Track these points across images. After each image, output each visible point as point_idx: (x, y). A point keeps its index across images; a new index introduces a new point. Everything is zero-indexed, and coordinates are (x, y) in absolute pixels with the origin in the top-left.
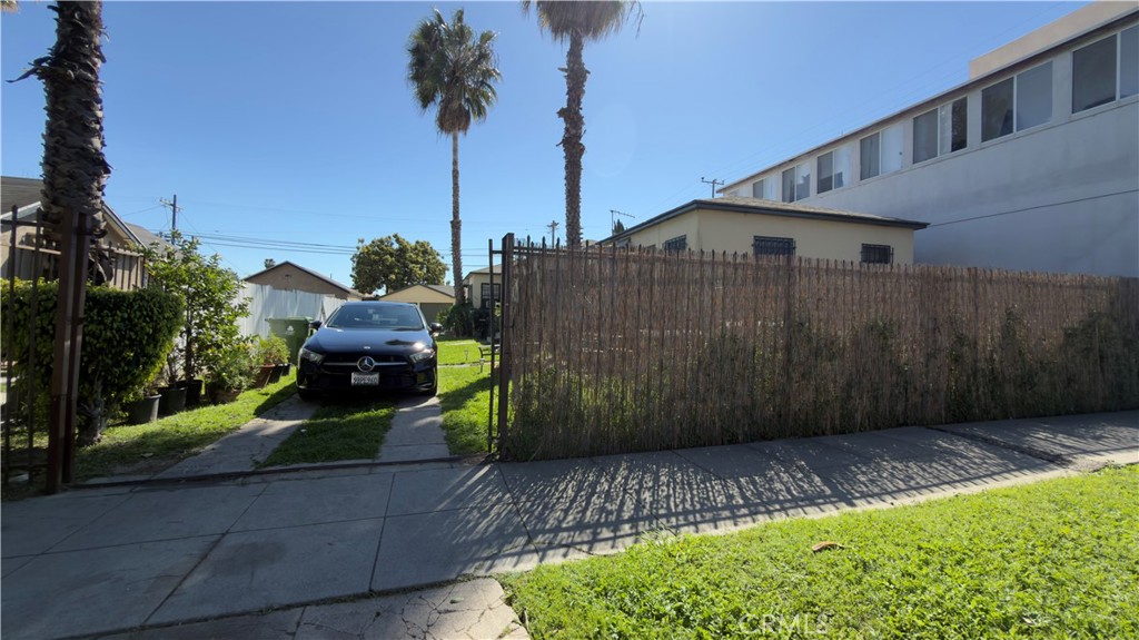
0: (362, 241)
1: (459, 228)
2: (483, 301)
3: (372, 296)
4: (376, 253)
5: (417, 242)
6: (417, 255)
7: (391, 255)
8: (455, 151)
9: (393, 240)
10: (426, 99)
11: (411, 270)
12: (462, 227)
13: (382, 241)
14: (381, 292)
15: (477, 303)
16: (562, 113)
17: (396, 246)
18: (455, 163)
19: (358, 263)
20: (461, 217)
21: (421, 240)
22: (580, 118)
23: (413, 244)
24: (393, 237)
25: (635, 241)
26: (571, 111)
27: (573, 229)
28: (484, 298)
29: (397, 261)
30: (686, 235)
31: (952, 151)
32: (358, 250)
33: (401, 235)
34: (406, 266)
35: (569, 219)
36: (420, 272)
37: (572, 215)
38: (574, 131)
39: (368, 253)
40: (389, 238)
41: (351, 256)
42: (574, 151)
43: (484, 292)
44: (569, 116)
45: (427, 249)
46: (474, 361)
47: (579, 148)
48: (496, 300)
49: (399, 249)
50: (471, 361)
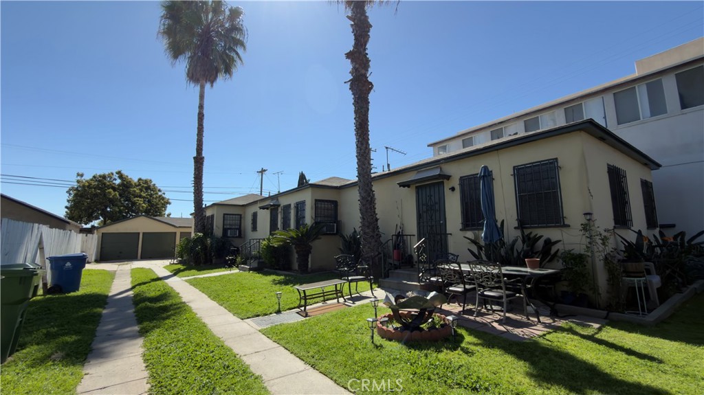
0: (82, 175)
1: (202, 164)
2: (225, 231)
3: (89, 226)
4: (96, 187)
5: (140, 179)
6: (141, 190)
7: (114, 189)
8: (202, 97)
9: (116, 176)
10: (176, 51)
11: (134, 204)
12: (205, 163)
13: (104, 177)
14: (96, 223)
15: (218, 231)
16: (349, 55)
17: (118, 181)
18: (201, 107)
19: (76, 195)
20: (204, 154)
21: (144, 178)
22: (368, 61)
23: (135, 180)
24: (117, 173)
25: (449, 169)
26: (360, 53)
27: (366, 159)
28: (225, 227)
29: (120, 195)
30: (556, 159)
31: (652, 116)
32: (76, 184)
33: (125, 173)
34: (128, 199)
35: (361, 150)
36: (143, 205)
37: (365, 145)
38: (363, 72)
39: (88, 187)
40: (112, 174)
41: (68, 189)
42: (364, 88)
43: (225, 222)
44: (359, 58)
45: (150, 186)
46: (292, 306)
47: (368, 87)
48: (237, 229)
49: (122, 185)
50: (288, 307)
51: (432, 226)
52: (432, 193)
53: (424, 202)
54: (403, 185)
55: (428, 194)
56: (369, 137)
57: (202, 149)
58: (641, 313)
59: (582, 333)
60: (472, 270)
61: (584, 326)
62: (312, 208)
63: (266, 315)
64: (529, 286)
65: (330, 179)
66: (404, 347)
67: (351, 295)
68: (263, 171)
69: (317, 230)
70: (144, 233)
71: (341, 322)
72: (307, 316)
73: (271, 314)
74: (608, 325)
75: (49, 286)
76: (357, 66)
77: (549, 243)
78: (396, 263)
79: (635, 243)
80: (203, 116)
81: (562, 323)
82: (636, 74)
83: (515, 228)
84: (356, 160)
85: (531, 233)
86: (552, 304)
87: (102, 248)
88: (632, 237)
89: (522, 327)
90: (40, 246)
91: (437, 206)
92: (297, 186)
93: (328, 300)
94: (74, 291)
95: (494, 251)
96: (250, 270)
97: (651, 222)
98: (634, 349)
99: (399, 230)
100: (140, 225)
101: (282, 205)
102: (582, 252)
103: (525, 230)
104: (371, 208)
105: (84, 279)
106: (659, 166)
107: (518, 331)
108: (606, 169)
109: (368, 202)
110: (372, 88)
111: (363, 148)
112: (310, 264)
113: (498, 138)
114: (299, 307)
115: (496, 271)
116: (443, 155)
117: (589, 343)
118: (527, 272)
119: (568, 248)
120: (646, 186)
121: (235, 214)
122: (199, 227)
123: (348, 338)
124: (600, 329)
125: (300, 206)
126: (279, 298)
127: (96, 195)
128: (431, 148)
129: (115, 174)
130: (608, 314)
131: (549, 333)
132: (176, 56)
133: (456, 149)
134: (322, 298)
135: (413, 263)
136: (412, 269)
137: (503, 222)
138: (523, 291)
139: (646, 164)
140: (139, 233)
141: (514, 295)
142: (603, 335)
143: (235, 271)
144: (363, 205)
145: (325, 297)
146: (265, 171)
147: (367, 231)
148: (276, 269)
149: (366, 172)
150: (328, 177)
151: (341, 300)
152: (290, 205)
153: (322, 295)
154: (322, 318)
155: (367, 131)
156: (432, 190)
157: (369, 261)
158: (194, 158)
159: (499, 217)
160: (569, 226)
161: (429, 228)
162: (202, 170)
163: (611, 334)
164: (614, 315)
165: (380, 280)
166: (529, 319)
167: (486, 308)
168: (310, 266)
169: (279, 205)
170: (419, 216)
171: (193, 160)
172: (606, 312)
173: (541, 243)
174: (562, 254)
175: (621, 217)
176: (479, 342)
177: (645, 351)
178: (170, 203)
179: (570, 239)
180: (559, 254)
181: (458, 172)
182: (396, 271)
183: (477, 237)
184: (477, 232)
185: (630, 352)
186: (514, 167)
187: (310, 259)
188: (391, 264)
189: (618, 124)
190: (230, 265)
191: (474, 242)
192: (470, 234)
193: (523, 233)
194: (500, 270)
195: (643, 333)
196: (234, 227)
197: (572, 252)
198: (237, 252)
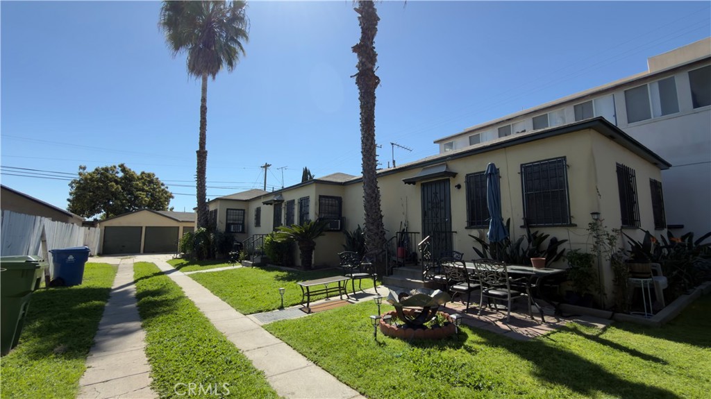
0: (84, 168)
1: (205, 158)
2: (228, 226)
3: (91, 219)
4: (99, 180)
5: (143, 173)
6: (144, 184)
7: (117, 182)
8: (204, 89)
9: (119, 169)
10: (178, 43)
11: (137, 197)
12: (208, 157)
13: (106, 170)
14: (98, 216)
15: (221, 226)
16: (356, 49)
17: (121, 175)
18: (204, 100)
19: (78, 188)
20: (207, 148)
21: (146, 172)
22: (375, 55)
23: (138, 173)
24: (119, 166)
25: (455, 166)
26: (367, 47)
27: (371, 155)
28: (229, 222)
29: (123, 188)
30: (565, 157)
31: (663, 114)
32: (78, 176)
33: (128, 166)
34: (130, 193)
35: (366, 145)
36: (146, 199)
37: (370, 141)
38: (370, 65)
39: (91, 179)
40: (115, 167)
41: (70, 182)
42: (371, 83)
43: (229, 217)
44: (366, 51)
45: (153, 180)
46: (295, 302)
47: (375, 81)
48: (240, 224)
49: (124, 178)
50: (291, 303)
51: (437, 224)
52: (438, 191)
53: (430, 200)
54: (408, 182)
55: (434, 191)
56: (375, 133)
57: (204, 143)
58: (646, 313)
59: (587, 333)
60: (477, 268)
61: (589, 326)
62: (316, 204)
63: (268, 310)
64: (534, 286)
65: (334, 175)
66: (407, 345)
67: (354, 292)
68: (266, 166)
69: (320, 227)
70: (146, 227)
71: (344, 319)
72: (309, 312)
73: (274, 309)
74: (613, 325)
75: (51, 279)
76: (364, 60)
77: (555, 243)
78: (400, 260)
79: (642, 243)
80: (206, 109)
81: (566, 323)
82: (649, 72)
83: (521, 227)
84: (362, 157)
85: (537, 232)
86: (556, 303)
87: (104, 241)
88: (639, 236)
89: (526, 326)
90: (43, 238)
91: (443, 204)
92: (301, 182)
93: (331, 296)
94: (77, 285)
95: (500, 249)
96: (253, 265)
97: (659, 222)
98: (638, 350)
99: (403, 227)
100: (142, 219)
101: (285, 201)
102: (589, 252)
103: (531, 229)
104: (375, 204)
105: (87, 273)
106: (668, 165)
107: (522, 331)
108: (615, 169)
109: (373, 199)
110: (378, 83)
111: (368, 144)
112: (313, 260)
113: (506, 135)
114: (302, 303)
115: (500, 270)
116: (450, 152)
117: (593, 343)
118: (532, 271)
119: (574, 247)
120: (655, 186)
121: (238, 209)
122: (202, 221)
123: (351, 335)
124: (604, 330)
125: (304, 202)
126: (282, 295)
127: (98, 188)
128: (438, 145)
129: (117, 167)
130: (613, 315)
131: (553, 333)
132: (177, 48)
133: (463, 146)
134: (325, 295)
135: (417, 260)
136: (416, 267)
137: (509, 220)
138: (527, 291)
139: (655, 164)
140: (142, 227)
141: (519, 294)
142: (608, 336)
143: (238, 266)
144: (368, 202)
145: (328, 293)
146: (269, 166)
147: (372, 228)
148: (279, 265)
149: (372, 169)
150: (333, 173)
151: (345, 297)
152: (294, 201)
153: (325, 291)
154: (325, 315)
155: (373, 126)
156: (438, 188)
157: (373, 258)
158: (197, 152)
159: (506, 215)
160: (576, 225)
161: (434, 226)
162: (205, 165)
163: (615, 335)
164: (619, 316)
165: (384, 277)
166: (533, 319)
167: (490, 307)
168: (313, 262)
169: (283, 201)
170: (425, 214)
171: (196, 155)
172: (611, 313)
173: (546, 243)
174: (568, 253)
175: (629, 217)
176: (483, 340)
177: (650, 352)
178: (173, 197)
179: (576, 238)
180: (565, 254)
181: (464, 169)
182: (400, 269)
183: (482, 235)
184: (482, 230)
185: (634, 353)
186: (522, 165)
187: (313, 256)
188: (395, 262)
189: (629, 123)
190: (233, 260)
191: (479, 240)
192: (475, 233)
193: (529, 232)
194: (505, 269)
195: (648, 334)
196: (237, 222)
197: (579, 252)
198: (240, 247)
